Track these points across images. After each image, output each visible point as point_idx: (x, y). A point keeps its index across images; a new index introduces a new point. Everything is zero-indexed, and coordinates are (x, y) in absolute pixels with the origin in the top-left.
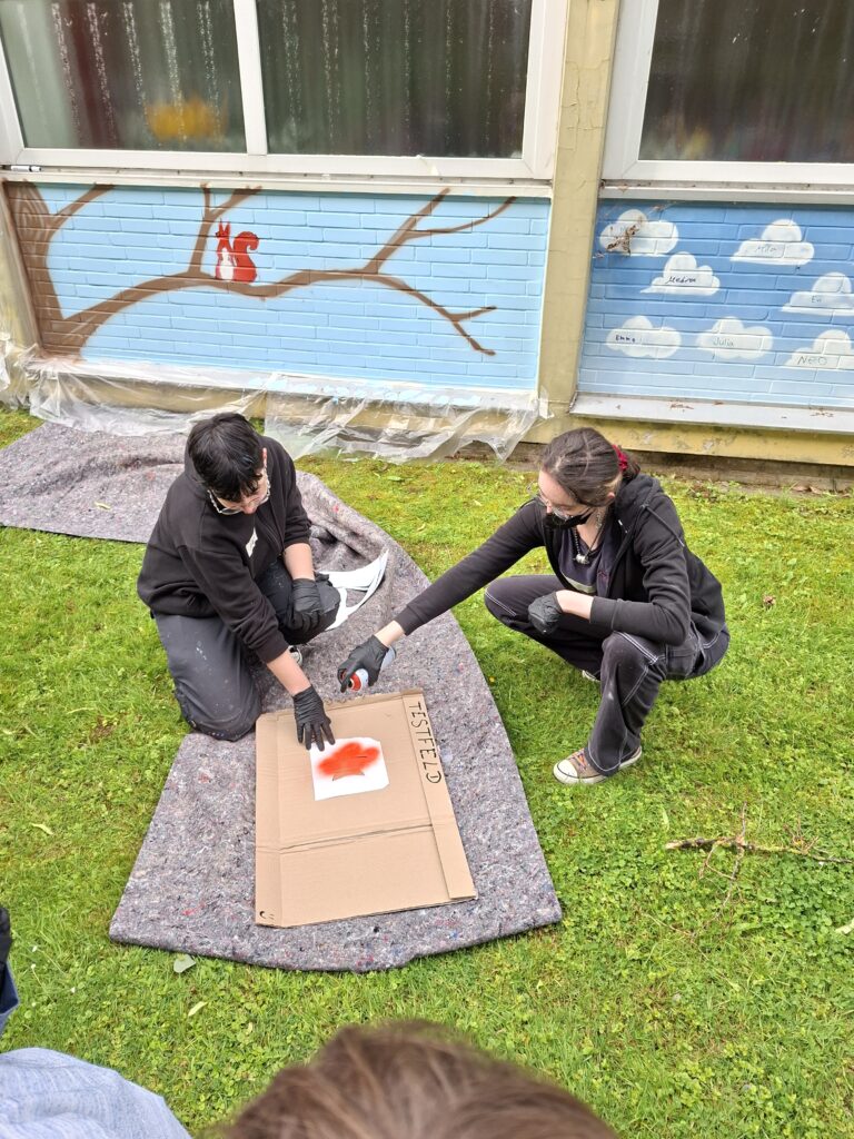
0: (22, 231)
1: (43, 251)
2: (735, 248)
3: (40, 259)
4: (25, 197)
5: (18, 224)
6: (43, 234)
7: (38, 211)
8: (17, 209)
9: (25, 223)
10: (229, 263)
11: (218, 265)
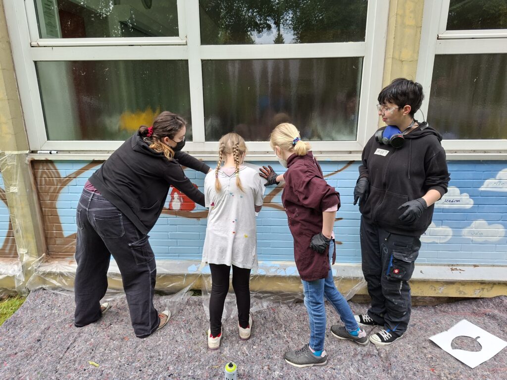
0: (41, 188)
1: (54, 198)
2: (482, 184)
3: (52, 204)
4: (45, 168)
5: (39, 184)
6: (55, 189)
7: (53, 176)
8: (39, 175)
9: (43, 183)
10: (178, 201)
11: (171, 202)
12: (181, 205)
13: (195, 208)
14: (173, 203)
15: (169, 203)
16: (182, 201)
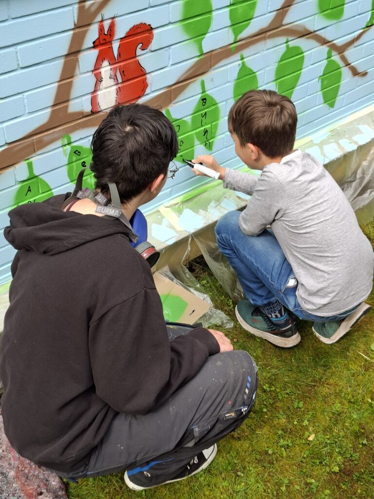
10: (112, 82)
11: (95, 91)
12: (119, 91)
13: (148, 91)
14: (99, 93)
15: (90, 96)
16: (120, 80)
